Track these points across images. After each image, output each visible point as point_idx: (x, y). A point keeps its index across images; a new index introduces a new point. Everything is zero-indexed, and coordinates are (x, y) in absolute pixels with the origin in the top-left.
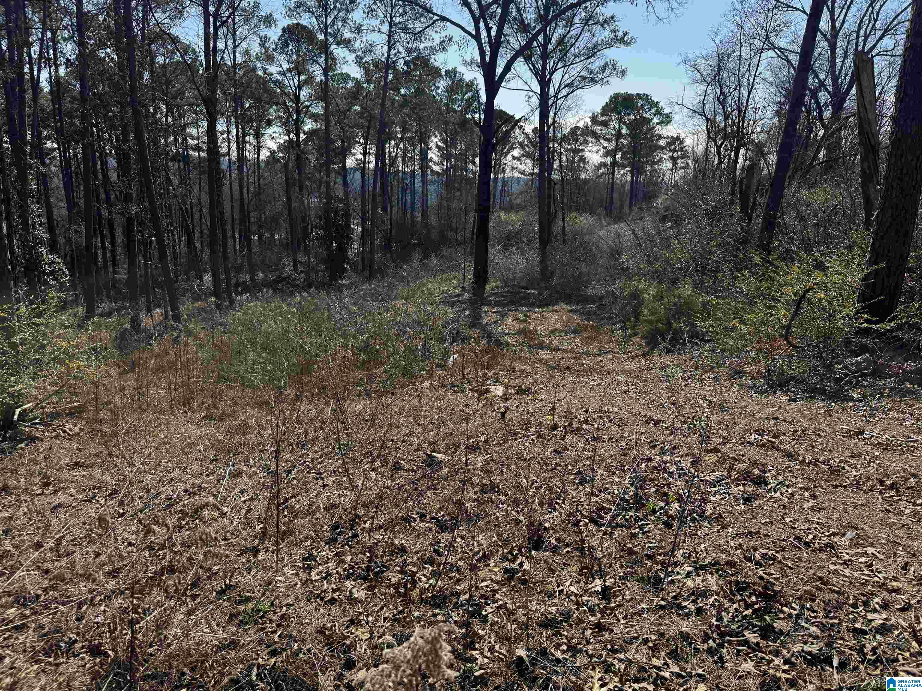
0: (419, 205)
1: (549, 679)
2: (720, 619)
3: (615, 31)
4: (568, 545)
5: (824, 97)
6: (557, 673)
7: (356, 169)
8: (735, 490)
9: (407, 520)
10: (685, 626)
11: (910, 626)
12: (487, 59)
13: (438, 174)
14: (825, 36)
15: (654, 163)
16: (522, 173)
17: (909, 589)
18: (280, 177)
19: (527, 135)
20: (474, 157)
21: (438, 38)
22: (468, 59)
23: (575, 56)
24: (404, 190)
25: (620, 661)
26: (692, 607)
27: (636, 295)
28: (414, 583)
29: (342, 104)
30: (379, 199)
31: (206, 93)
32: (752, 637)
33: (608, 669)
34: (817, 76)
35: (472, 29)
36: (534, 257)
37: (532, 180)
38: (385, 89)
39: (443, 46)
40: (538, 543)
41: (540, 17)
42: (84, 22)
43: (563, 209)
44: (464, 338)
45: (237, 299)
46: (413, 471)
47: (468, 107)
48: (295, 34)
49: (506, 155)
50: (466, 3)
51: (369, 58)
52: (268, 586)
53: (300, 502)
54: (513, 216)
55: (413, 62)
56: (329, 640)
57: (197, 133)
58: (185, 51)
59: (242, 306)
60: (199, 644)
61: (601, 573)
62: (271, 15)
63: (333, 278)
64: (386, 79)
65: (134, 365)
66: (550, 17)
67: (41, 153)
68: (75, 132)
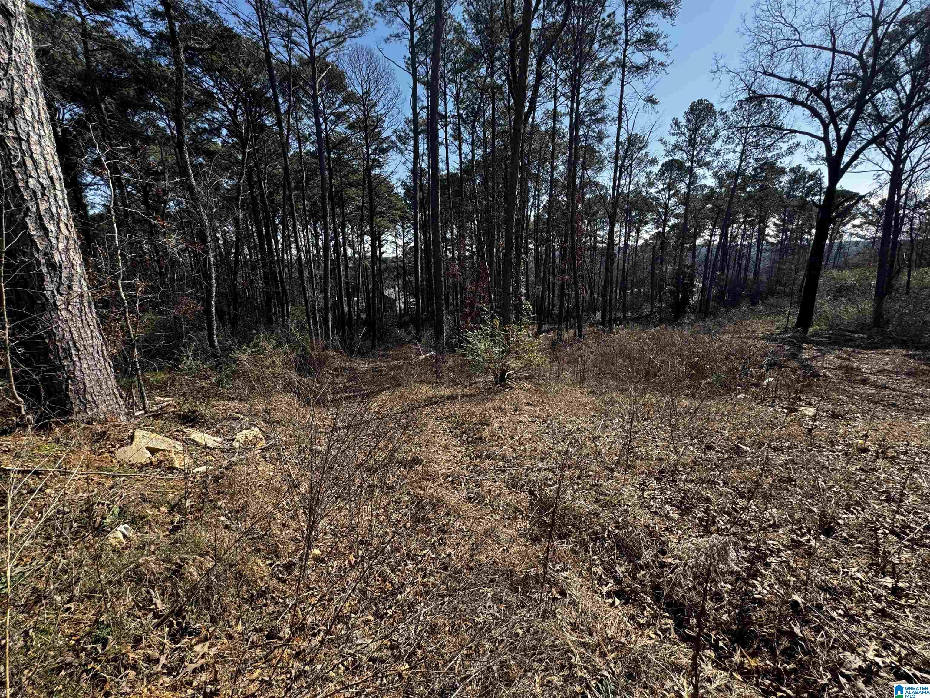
0: (752, 267)
1: (822, 628)
6: (830, 627)
7: (703, 246)
9: (714, 483)
12: (834, 153)
13: (772, 244)
16: (864, 237)
18: (650, 254)
19: (872, 207)
20: (810, 229)
21: (785, 147)
22: (813, 155)
24: (740, 257)
25: (903, 647)
29: (698, 206)
30: (719, 264)
31: (611, 211)
33: (886, 646)
35: (821, 134)
36: (867, 305)
37: (874, 243)
38: (733, 190)
39: (790, 151)
40: (829, 532)
41: (901, 106)
42: (553, 183)
43: (910, 266)
44: (780, 367)
45: (615, 328)
46: (722, 452)
47: (809, 192)
48: (669, 166)
49: (845, 224)
50: (815, 114)
51: (723, 172)
52: (618, 491)
53: (641, 451)
54: (846, 273)
55: (761, 167)
56: (651, 534)
57: (603, 233)
58: (602, 189)
59: (618, 332)
60: (579, 507)
61: (894, 575)
62: (655, 159)
63: (677, 317)
64: (735, 183)
65: (557, 358)
66: (914, 103)
67: (527, 251)
68: (542, 239)
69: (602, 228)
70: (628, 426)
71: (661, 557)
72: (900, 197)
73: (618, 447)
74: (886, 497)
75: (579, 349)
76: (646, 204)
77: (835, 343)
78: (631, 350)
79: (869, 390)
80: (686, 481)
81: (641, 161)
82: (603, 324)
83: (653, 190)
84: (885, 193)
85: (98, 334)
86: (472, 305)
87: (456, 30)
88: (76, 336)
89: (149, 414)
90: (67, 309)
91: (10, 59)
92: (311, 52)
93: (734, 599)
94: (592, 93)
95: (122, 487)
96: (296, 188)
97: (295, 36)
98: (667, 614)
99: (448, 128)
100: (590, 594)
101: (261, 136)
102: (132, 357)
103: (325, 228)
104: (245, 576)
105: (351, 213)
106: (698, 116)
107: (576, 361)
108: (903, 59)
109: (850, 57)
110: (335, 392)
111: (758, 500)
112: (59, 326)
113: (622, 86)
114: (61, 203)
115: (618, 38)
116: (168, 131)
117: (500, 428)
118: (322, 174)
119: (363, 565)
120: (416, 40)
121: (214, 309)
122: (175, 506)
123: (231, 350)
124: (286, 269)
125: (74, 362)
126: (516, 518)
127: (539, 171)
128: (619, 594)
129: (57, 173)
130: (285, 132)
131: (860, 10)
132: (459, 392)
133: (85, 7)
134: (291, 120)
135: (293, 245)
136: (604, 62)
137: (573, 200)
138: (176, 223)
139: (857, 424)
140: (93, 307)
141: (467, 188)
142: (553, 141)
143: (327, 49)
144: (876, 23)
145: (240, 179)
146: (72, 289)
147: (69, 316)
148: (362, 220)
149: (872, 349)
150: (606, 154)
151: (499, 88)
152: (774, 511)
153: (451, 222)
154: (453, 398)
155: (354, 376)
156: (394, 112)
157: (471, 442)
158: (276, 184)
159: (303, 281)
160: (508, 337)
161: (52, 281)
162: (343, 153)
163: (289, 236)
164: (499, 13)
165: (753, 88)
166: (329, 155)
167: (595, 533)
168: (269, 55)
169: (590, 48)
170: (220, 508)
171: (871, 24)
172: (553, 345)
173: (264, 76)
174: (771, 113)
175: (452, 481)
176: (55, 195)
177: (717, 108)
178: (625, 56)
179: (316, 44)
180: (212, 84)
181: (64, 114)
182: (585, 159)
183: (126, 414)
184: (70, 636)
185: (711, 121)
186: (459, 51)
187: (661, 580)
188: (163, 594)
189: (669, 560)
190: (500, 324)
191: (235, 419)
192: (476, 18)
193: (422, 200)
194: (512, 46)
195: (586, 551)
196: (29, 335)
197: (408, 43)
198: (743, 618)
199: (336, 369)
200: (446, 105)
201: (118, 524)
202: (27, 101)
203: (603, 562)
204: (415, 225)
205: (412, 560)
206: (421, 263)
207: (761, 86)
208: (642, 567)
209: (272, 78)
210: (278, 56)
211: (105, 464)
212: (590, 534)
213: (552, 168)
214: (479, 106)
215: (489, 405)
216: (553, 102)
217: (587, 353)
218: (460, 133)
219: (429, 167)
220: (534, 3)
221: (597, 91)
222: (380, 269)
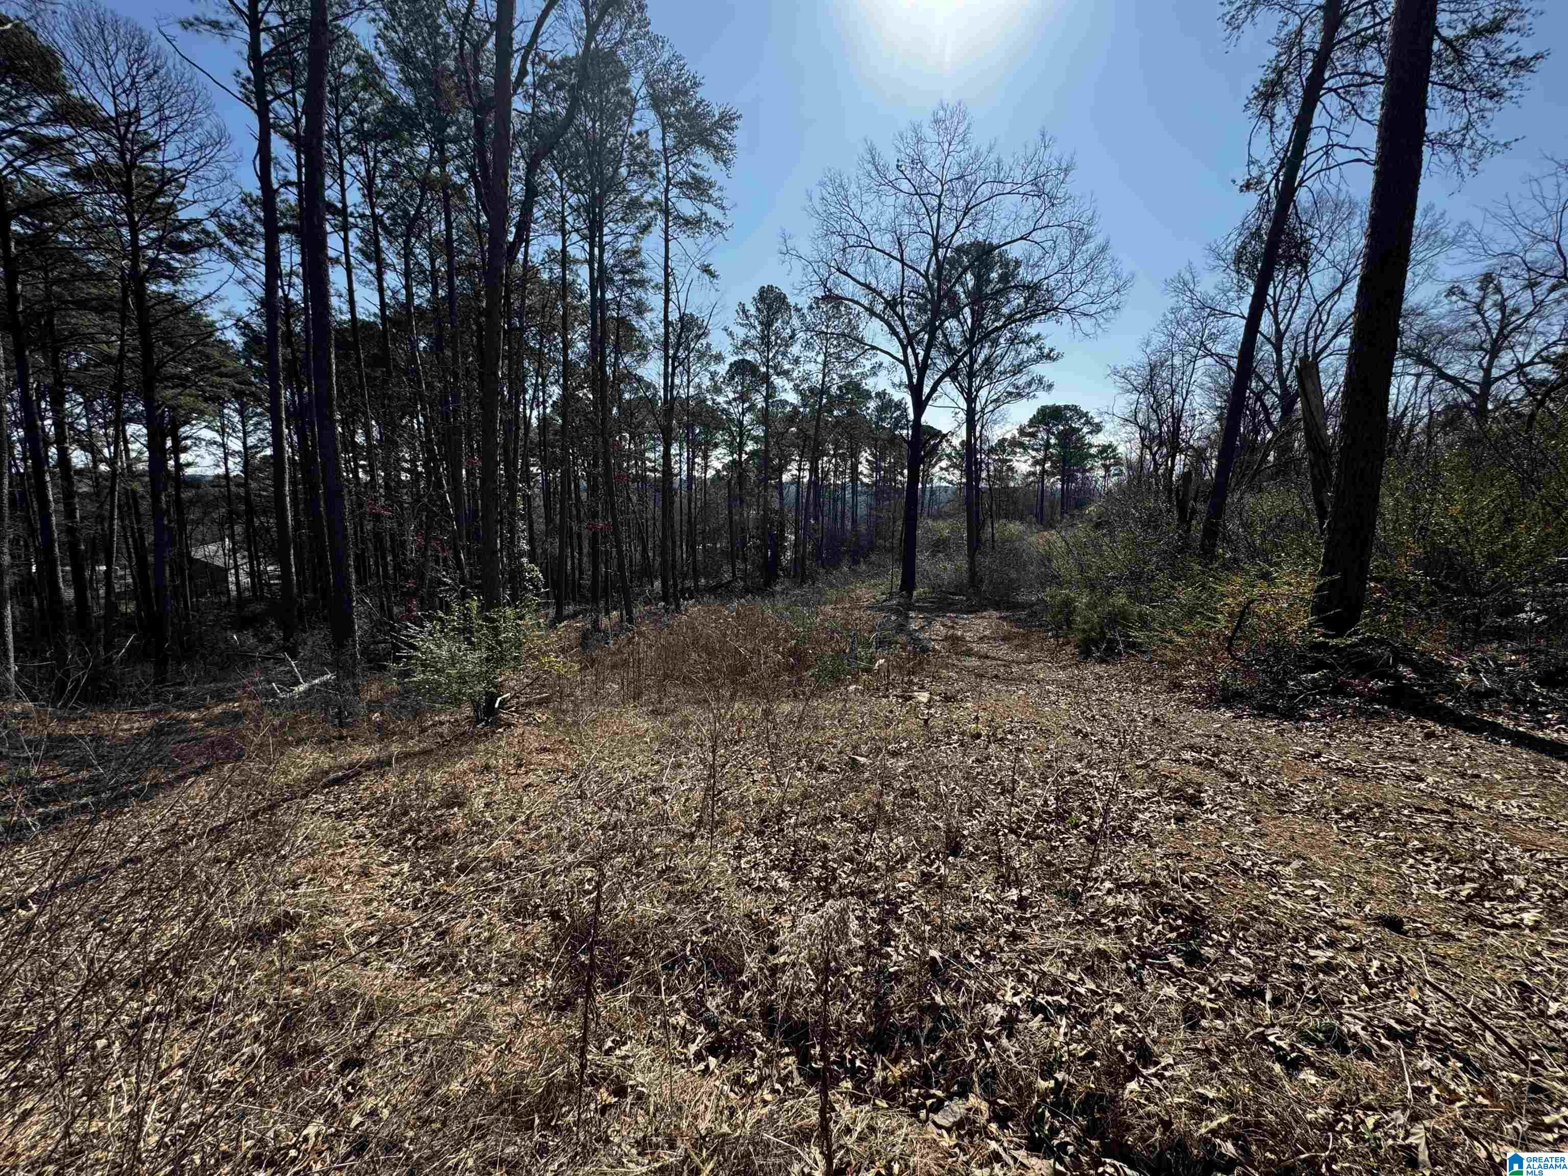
0: (849, 514)
1: (962, 983)
2: (1140, 939)
3: (1040, 348)
4: (986, 854)
5: (1270, 400)
6: (970, 978)
7: (792, 483)
8: (1166, 809)
9: (830, 819)
10: (1102, 943)
11: (1360, 968)
12: (915, 381)
13: (867, 485)
14: (1268, 340)
15: (1085, 471)
16: (950, 482)
17: (1363, 928)
18: (724, 493)
19: (955, 448)
20: (903, 469)
21: (869, 365)
22: (897, 381)
23: (1001, 373)
24: (835, 501)
25: (1034, 971)
26: (1112, 925)
27: (1067, 603)
28: (834, 879)
29: (781, 427)
30: (811, 509)
31: (664, 423)
32: (1174, 960)
33: (1021, 978)
34: (1260, 379)
35: (900, 356)
36: (962, 562)
37: (960, 489)
38: (819, 411)
39: (874, 372)
40: (956, 850)
41: (966, 339)
42: (568, 369)
43: (992, 516)
44: (890, 643)
45: (683, 604)
46: (836, 772)
47: (897, 424)
48: (741, 368)
49: (933, 467)
50: (894, 333)
51: (805, 386)
52: (703, 870)
53: (733, 795)
54: (941, 524)
55: (845, 387)
56: (756, 925)
57: (654, 456)
58: (647, 389)
59: (687, 610)
60: (642, 917)
61: (1018, 883)
62: (720, 354)
63: (767, 584)
64: (820, 403)
65: (593, 662)
66: (975, 339)
67: (528, 477)
68: (555, 459)
69: (653, 449)
70: (710, 759)
71: (770, 957)
72: (976, 440)
73: (698, 795)
74: (1001, 788)
75: (630, 641)
76: (714, 418)
77: (939, 609)
78: (709, 636)
79: (974, 662)
80: (796, 825)
81: (701, 356)
82: (665, 598)
83: (721, 399)
84: (963, 433)
86: (420, 574)
87: (361, 62)
93: (867, 986)
94: (622, 239)
98: (787, 1050)
99: (351, 234)
100: (667, 1069)
106: (770, 308)
107: (625, 664)
108: (962, 289)
109: (918, 275)
111: (882, 829)
113: (667, 241)
115: (655, 169)
120: (264, 49)
126: (523, 976)
127: (541, 343)
128: (714, 1048)
131: (921, 224)
132: (396, 749)
136: (637, 198)
137: (604, 404)
139: (968, 705)
141: (400, 354)
142: (564, 298)
144: (937, 245)
148: (118, 387)
149: (972, 613)
150: (650, 335)
151: (459, 190)
152: (900, 839)
153: (365, 414)
154: (379, 764)
156: (213, 173)
160: (496, 631)
162: (54, 230)
164: (451, 63)
165: (828, 286)
167: (670, 955)
169: (616, 171)
171: (932, 244)
172: (585, 639)
174: (850, 321)
177: (791, 300)
178: (667, 199)
182: (618, 337)
185: (785, 317)
186: (370, 102)
187: (774, 997)
189: (783, 959)
190: (480, 607)
192: (403, 56)
193: (290, 364)
194: (480, 127)
195: (658, 991)
197: (244, 48)
198: (880, 1010)
200: (343, 190)
203: (686, 1002)
204: (274, 412)
207: (836, 285)
208: (746, 987)
212: (662, 960)
213: (563, 342)
214: (418, 210)
215: (463, 765)
216: (560, 237)
217: (643, 647)
218: (378, 250)
219: (305, 300)
220: (515, 73)
221: (630, 239)
222: (178, 501)
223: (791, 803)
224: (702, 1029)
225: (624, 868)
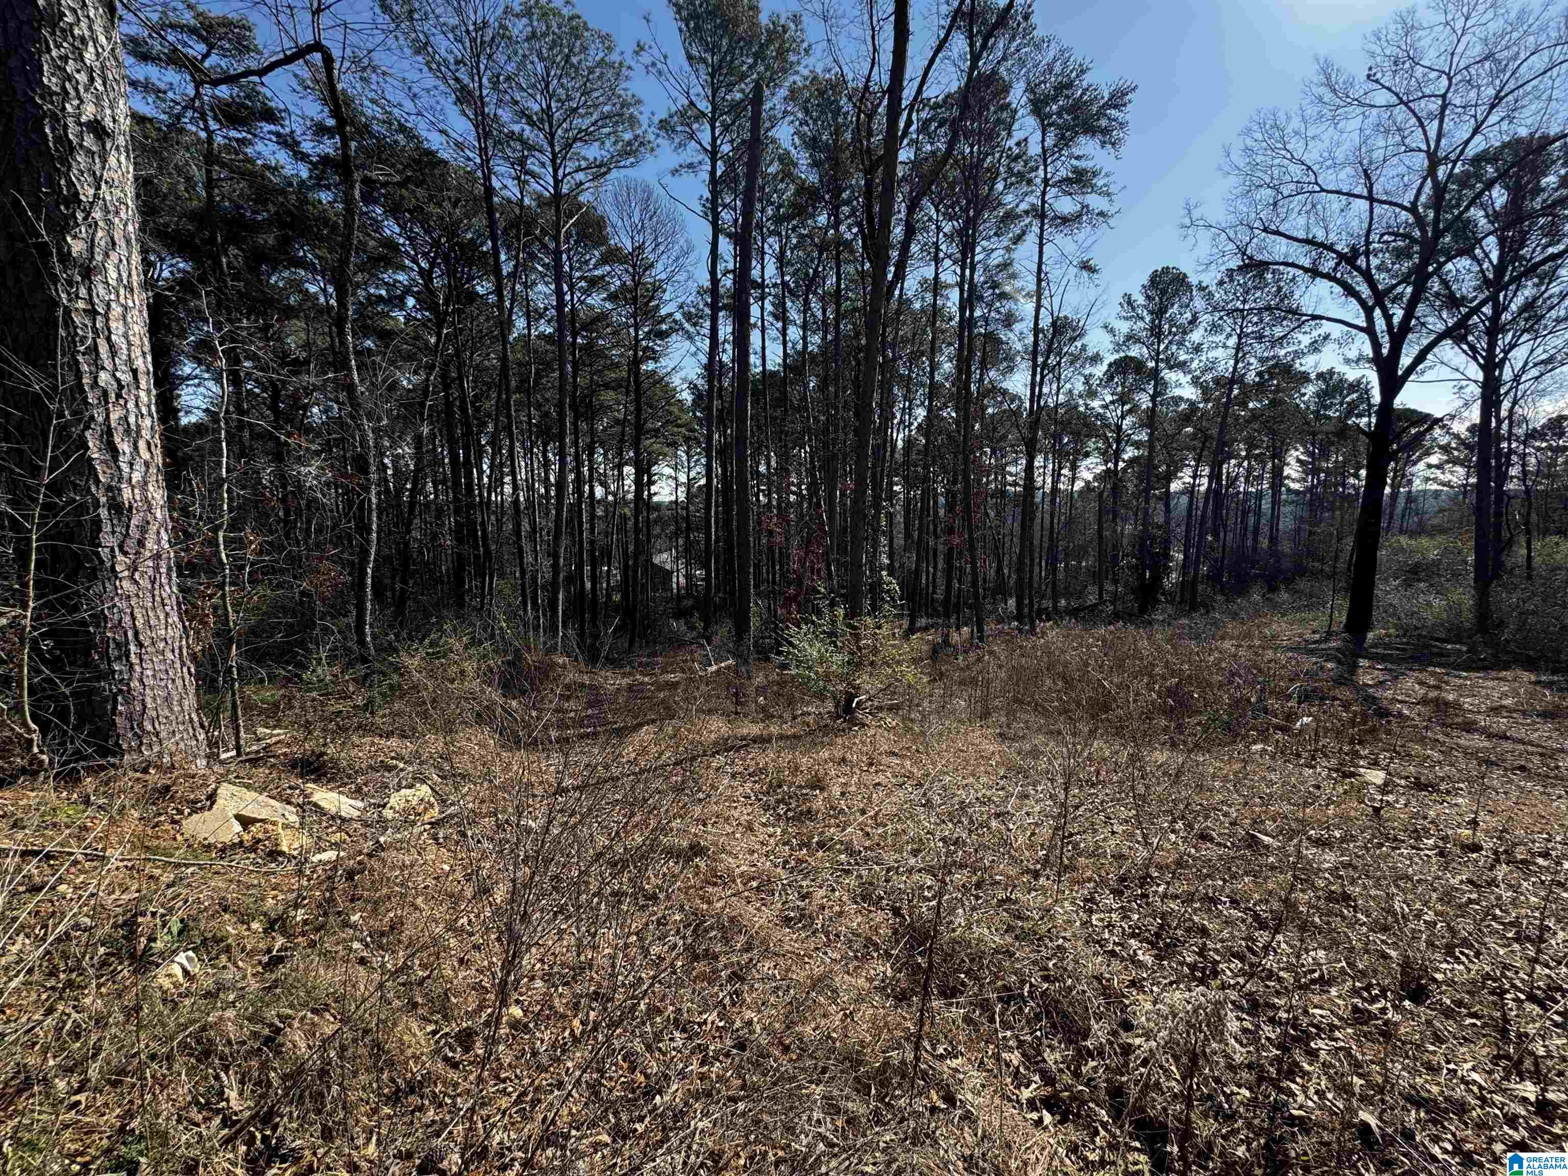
0: (1265, 530)
7: (1182, 493)
12: (1385, 351)
13: (1297, 492)
16: (1447, 484)
18: (1095, 505)
19: (1457, 436)
20: (1358, 469)
21: (1306, 340)
22: (1353, 354)
24: (1245, 514)
28: (1215, 972)
29: (1170, 429)
30: (1210, 523)
31: (1028, 434)
35: (1362, 322)
36: (1463, 596)
37: (1465, 493)
38: (1227, 405)
39: (1315, 347)
40: (1418, 995)
41: (1486, 282)
42: (934, 390)
43: (1528, 532)
44: (1323, 698)
45: (1040, 626)
46: (1225, 846)
47: (1351, 411)
48: (1122, 366)
49: (1415, 463)
50: (1350, 291)
51: (1208, 377)
52: (1046, 912)
53: (1086, 841)
54: (1425, 541)
55: (1268, 371)
56: (1107, 992)
57: (1016, 469)
58: (1012, 401)
59: (1044, 633)
60: (980, 940)
61: (1538, 1077)
62: (1098, 354)
63: (1143, 610)
64: (1229, 395)
65: (942, 675)
66: (1506, 278)
67: (892, 495)
68: (916, 478)
69: (1015, 462)
70: (1062, 796)
71: (1124, 1035)
72: (1500, 422)
73: (1045, 832)
74: (1517, 933)
75: (979, 660)
76: (1086, 425)
77: (1414, 659)
78: (1066, 665)
79: (1478, 742)
80: (1165, 896)
81: (1074, 359)
82: (1019, 617)
83: (1096, 404)
84: (1474, 415)
85: (176, 619)
86: (800, 584)
87: (781, 159)
88: (140, 623)
89: (244, 758)
90: (132, 578)
91: (96, 196)
92: (556, 187)
93: (1255, 1117)
94: (994, 255)
95: (189, 885)
96: (518, 390)
97: (532, 164)
98: (1138, 1144)
99: (767, 302)
100: (997, 1101)
101: (468, 310)
102: (226, 660)
103: (562, 454)
104: (389, 1052)
105: (605, 429)
106: (1163, 292)
107: (974, 681)
108: (1482, 213)
109: (1398, 210)
110: (562, 725)
111: (1292, 933)
112: (114, 606)
113: (1041, 245)
114: (144, 410)
115: (1033, 175)
116: (322, 300)
117: (843, 794)
118: (562, 369)
119: (595, 1039)
120: (719, 173)
121: (369, 581)
122: (276, 921)
123: (392, 650)
124: (493, 518)
125: (131, 665)
126: (866, 957)
127: (910, 370)
128: (1050, 1103)
129: (145, 363)
130: (507, 304)
131: (1407, 141)
132: (774, 730)
133: (215, 118)
134: (518, 287)
135: (507, 479)
136: (1012, 209)
137: (966, 418)
138: (319, 441)
139: (1460, 800)
140: (174, 575)
141: (794, 393)
142: (933, 324)
143: (581, 183)
144: (1434, 160)
145: (428, 375)
146: (144, 546)
147: (133, 589)
148: (622, 441)
149: (1477, 670)
150: (1019, 346)
151: (848, 244)
152: (1321, 953)
153: (767, 447)
154: (762, 740)
155: (595, 699)
156: (681, 277)
157: (793, 818)
158: (485, 383)
159: (519, 537)
160: (857, 637)
161: (113, 532)
162: (597, 338)
163: (502, 465)
164: (848, 136)
165: (1248, 252)
166: (575, 339)
167: (1006, 988)
168: (490, 191)
169: (991, 189)
170: (354, 927)
171: (1426, 163)
172: (935, 652)
173: (480, 221)
174: (1280, 289)
175: (758, 888)
176: (137, 398)
177: (1193, 280)
178: (1044, 202)
179: (565, 176)
180: (397, 230)
181: (161, 270)
182: (984, 353)
183: (208, 757)
184: (72, 1156)
185: (1185, 300)
186: (785, 190)
187: (1124, 1079)
188: (242, 1082)
189: (1138, 1041)
190: (846, 616)
191: (389, 769)
192: (812, 144)
193: (720, 412)
194: (868, 184)
195: (992, 1020)
196: (64, 619)
197: (707, 177)
198: (1274, 1154)
199: (568, 687)
200: (763, 268)
201: (175, 952)
202: (114, 257)
203: (1021, 1044)
204: (708, 451)
205: (684, 1030)
206: (716, 512)
207: (1260, 249)
208: (1090, 1054)
209: (492, 224)
210: (505, 193)
211: (163, 844)
212: (997, 990)
213: (931, 366)
214: (816, 271)
215: (825, 754)
216: (933, 267)
217: (992, 667)
218: (785, 310)
219: (733, 361)
220: (902, 125)
221: (1002, 252)
222: (648, 522)
223: (1159, 867)
224: (1037, 1078)
225: (964, 886)
